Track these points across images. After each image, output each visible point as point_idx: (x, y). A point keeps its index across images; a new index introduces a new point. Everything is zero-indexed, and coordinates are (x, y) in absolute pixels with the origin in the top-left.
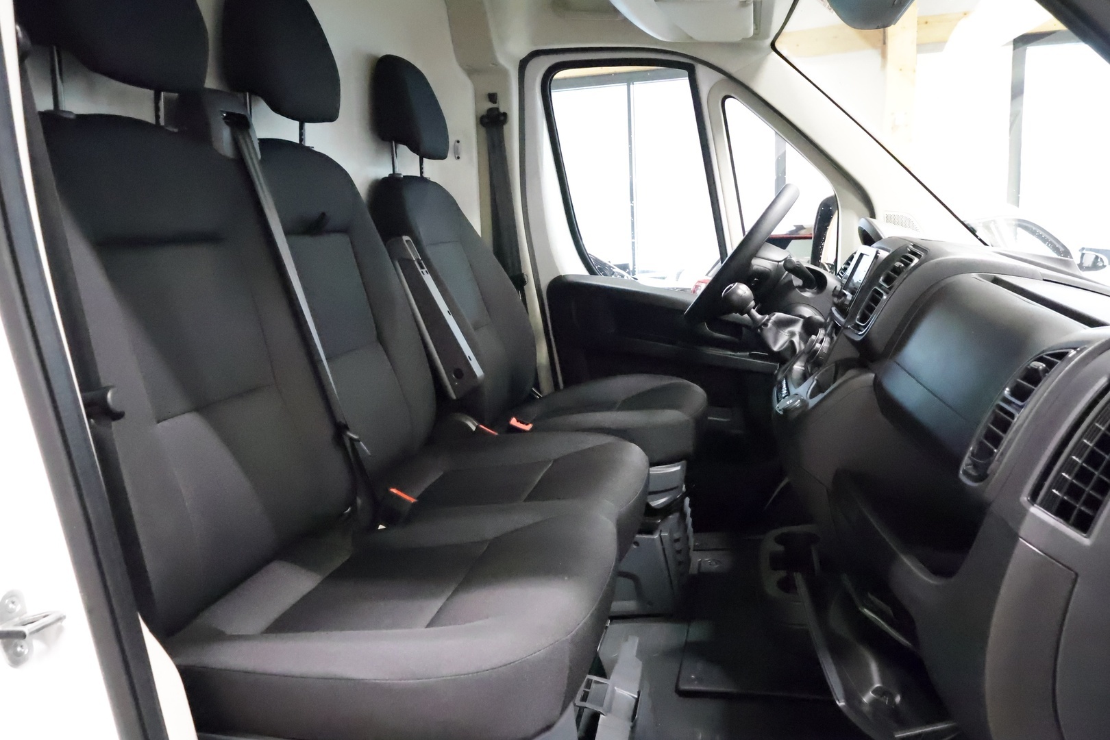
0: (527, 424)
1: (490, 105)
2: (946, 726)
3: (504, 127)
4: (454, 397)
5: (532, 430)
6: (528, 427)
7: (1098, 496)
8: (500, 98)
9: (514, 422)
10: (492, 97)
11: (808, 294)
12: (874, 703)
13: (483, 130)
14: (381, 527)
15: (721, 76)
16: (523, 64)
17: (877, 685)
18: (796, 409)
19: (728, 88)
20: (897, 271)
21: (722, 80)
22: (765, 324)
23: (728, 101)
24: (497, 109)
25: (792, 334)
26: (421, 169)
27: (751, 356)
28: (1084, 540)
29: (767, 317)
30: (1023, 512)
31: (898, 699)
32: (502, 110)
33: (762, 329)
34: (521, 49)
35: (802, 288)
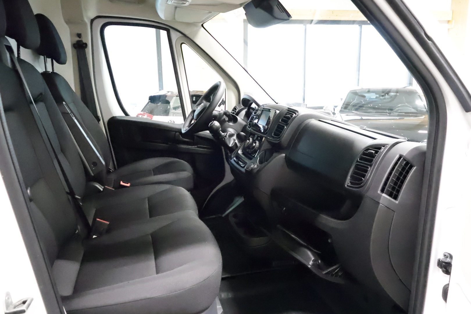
0: (128, 184)
1: (78, 39)
2: (335, 267)
3: (86, 49)
4: (93, 175)
5: (131, 186)
6: (128, 185)
7: (399, 189)
8: (83, 35)
9: (122, 183)
10: (79, 35)
11: (231, 124)
12: (313, 265)
13: (75, 51)
14: (94, 237)
15: (181, 35)
16: (92, 21)
17: (313, 259)
18: (255, 168)
19: (183, 40)
20: (289, 118)
21: (181, 37)
22: (226, 137)
23: (183, 45)
24: (81, 41)
25: (234, 140)
26: (53, 68)
27: (198, 147)
28: (397, 202)
29: (226, 134)
30: (380, 196)
31: (320, 262)
32: (84, 41)
33: (224, 139)
34: (92, 14)
35: (229, 121)
